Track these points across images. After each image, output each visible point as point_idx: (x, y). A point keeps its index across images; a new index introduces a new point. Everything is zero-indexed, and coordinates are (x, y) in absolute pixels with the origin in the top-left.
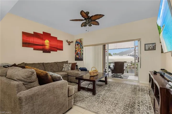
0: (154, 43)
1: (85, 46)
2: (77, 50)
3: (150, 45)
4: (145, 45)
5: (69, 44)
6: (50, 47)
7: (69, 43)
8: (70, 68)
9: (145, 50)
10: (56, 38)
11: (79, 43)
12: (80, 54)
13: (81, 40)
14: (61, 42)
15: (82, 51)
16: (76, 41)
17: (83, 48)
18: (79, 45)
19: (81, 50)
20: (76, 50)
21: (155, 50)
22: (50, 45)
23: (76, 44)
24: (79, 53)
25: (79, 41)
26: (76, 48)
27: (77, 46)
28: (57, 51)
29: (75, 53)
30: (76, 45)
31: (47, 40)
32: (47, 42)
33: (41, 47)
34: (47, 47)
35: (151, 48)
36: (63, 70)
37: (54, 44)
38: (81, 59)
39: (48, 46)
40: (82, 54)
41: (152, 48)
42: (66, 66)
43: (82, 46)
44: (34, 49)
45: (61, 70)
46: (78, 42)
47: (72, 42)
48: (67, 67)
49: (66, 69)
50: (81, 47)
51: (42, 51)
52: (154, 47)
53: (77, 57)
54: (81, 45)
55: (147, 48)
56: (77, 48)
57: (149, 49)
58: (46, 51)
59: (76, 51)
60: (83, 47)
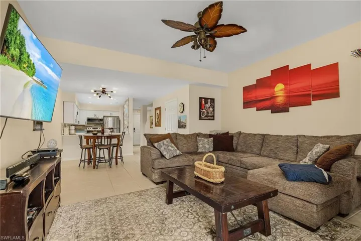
31: (279, 84)
32: (279, 88)
33: (268, 103)
39: (282, 96)
44: (257, 110)
51: (270, 110)
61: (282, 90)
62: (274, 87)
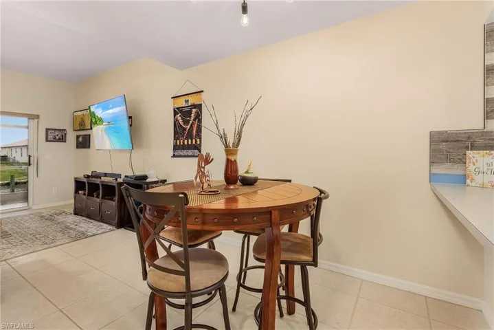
0: (64, 130)
3: (57, 133)
4: (47, 130)
9: (47, 140)
21: (65, 142)
35: (57, 138)
41: (59, 139)
52: (62, 136)
55: (51, 137)
57: (55, 140)
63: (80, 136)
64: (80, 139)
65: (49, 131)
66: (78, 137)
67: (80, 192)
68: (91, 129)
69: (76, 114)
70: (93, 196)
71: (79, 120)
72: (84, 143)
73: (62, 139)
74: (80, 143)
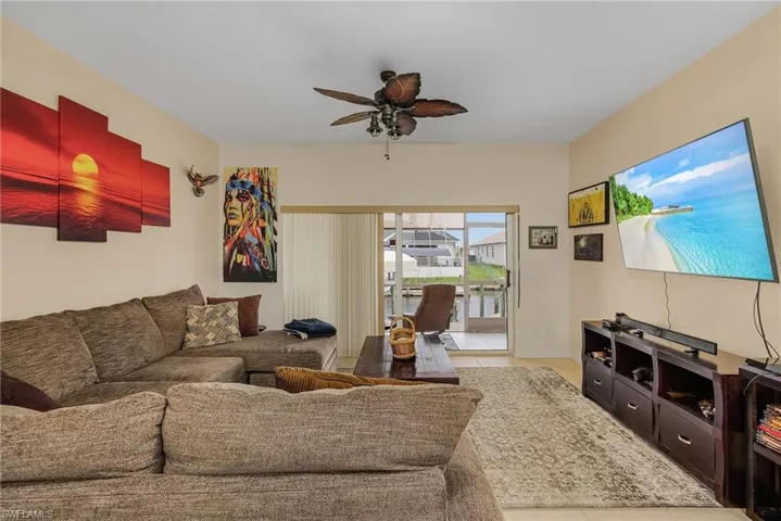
0: (554, 228)
1: (286, 209)
2: (235, 228)
3: (544, 233)
4: (531, 228)
5: (198, 192)
6: (105, 202)
7: (199, 182)
8: (234, 329)
9: (531, 247)
10: (138, 147)
11: (252, 191)
12: (260, 245)
13: (265, 176)
14: (162, 173)
15: (269, 232)
16: (234, 177)
17: (279, 216)
18: (254, 199)
19: (263, 229)
20: (232, 222)
22: (104, 187)
23: (234, 193)
24: (256, 241)
25: (251, 179)
26: (229, 216)
27: (235, 203)
28: (139, 231)
29: (222, 241)
30: (228, 198)
31: (84, 157)
32: (84, 167)
34: (87, 204)
36: (189, 345)
37: (128, 182)
38: (269, 276)
40: (274, 248)
41: (548, 243)
42: (207, 320)
43: (273, 209)
45: (177, 343)
46: (243, 182)
47: (212, 179)
48: (214, 323)
49: (210, 336)
50: (267, 210)
53: (238, 265)
54: (262, 200)
55: (535, 241)
56: (238, 213)
57: (541, 245)
58: (77, 229)
59: (229, 230)
60: (278, 211)
61: (90, 176)
62: (71, 156)
63: (582, 236)
64: (583, 243)
65: (534, 231)
66: (577, 239)
67: (596, 354)
68: (607, 221)
69: (573, 196)
70: (632, 377)
71: (579, 207)
72: (591, 250)
73: (551, 244)
74: (582, 250)
